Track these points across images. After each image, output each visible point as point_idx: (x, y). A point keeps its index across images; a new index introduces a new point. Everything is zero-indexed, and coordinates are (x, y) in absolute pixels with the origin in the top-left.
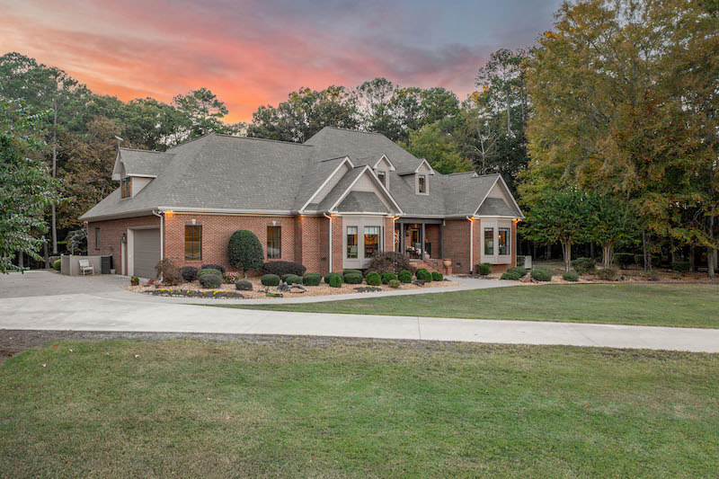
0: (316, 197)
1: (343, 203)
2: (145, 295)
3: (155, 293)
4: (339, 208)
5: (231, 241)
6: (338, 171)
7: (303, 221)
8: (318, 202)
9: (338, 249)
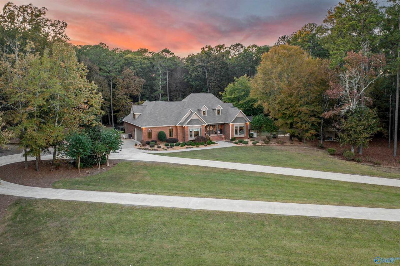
0: (182, 121)
1: (189, 123)
2: (138, 149)
3: (140, 149)
4: (187, 124)
5: (159, 134)
6: (189, 113)
7: (178, 127)
8: (182, 122)
9: (187, 135)
